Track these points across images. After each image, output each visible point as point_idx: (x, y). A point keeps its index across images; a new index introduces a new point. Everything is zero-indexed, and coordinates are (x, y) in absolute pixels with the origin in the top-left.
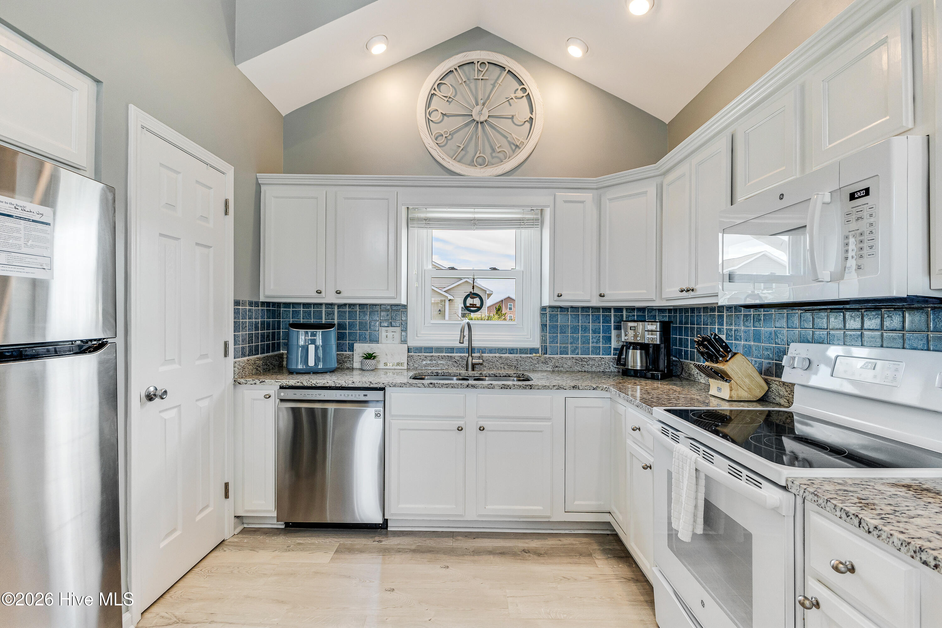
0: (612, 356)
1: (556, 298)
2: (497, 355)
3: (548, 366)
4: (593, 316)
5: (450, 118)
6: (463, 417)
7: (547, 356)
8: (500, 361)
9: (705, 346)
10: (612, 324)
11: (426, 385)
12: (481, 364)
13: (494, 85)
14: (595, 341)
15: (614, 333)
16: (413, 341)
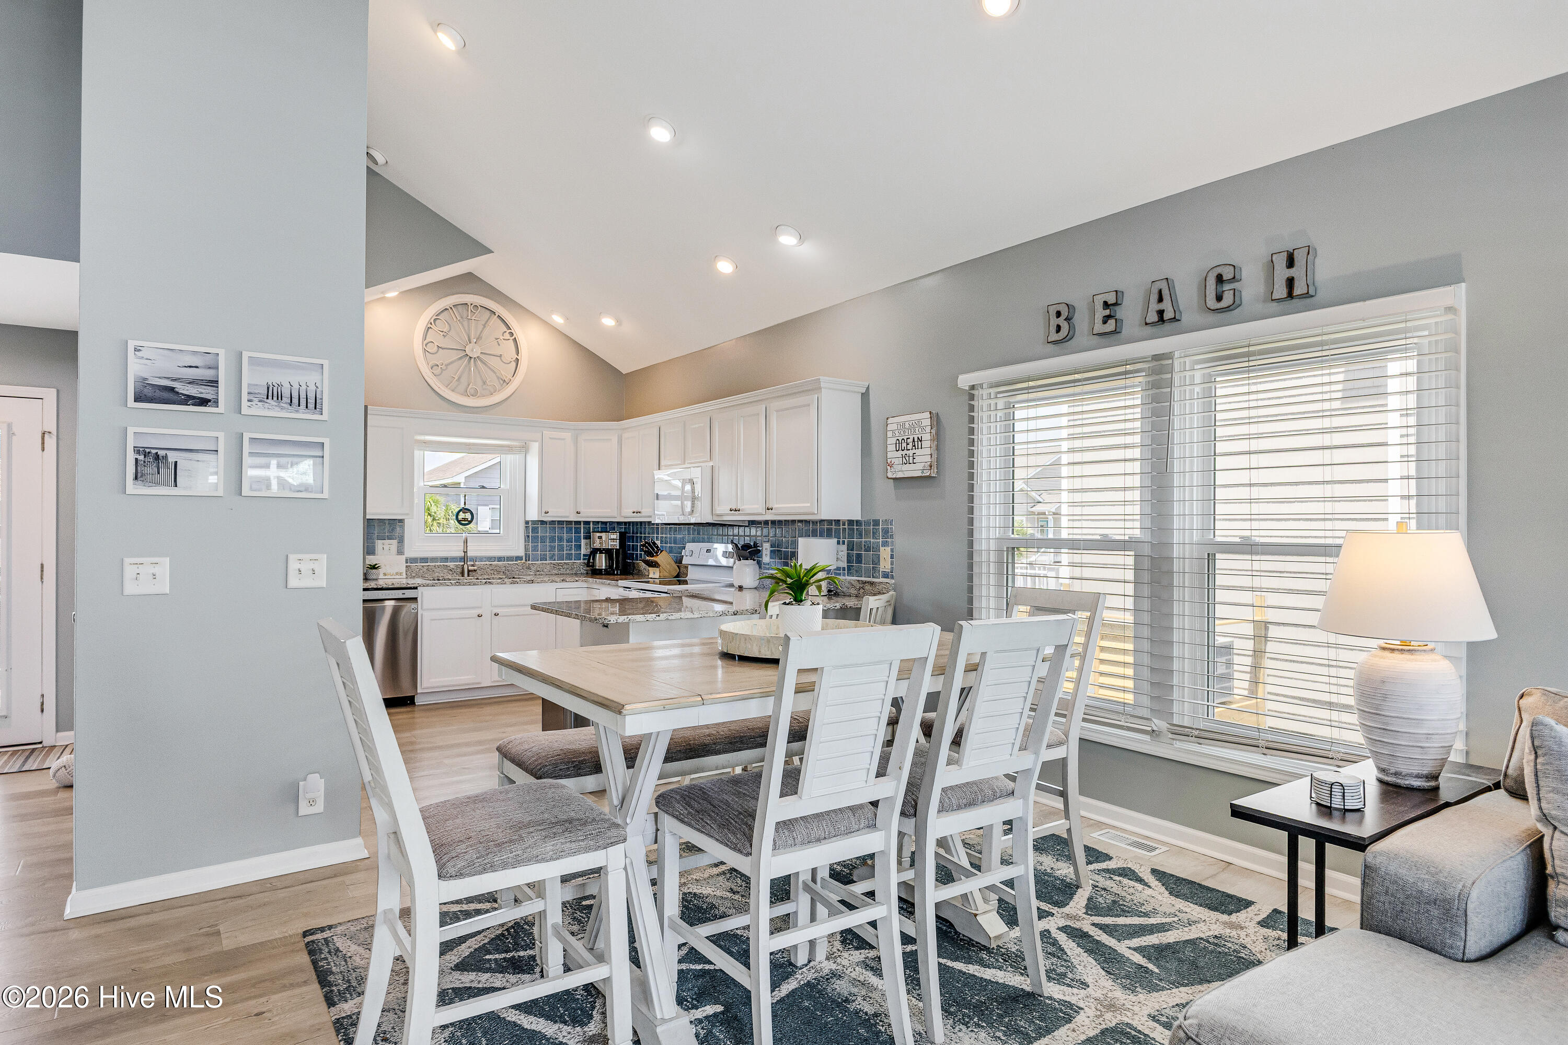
0: (582, 561)
1: (543, 514)
2: (487, 563)
3: (530, 569)
4: (566, 528)
5: (445, 350)
6: (481, 608)
7: (530, 562)
8: (491, 568)
9: (647, 547)
10: (582, 534)
12: (475, 571)
13: (484, 326)
14: (569, 548)
15: (583, 542)
16: (410, 553)
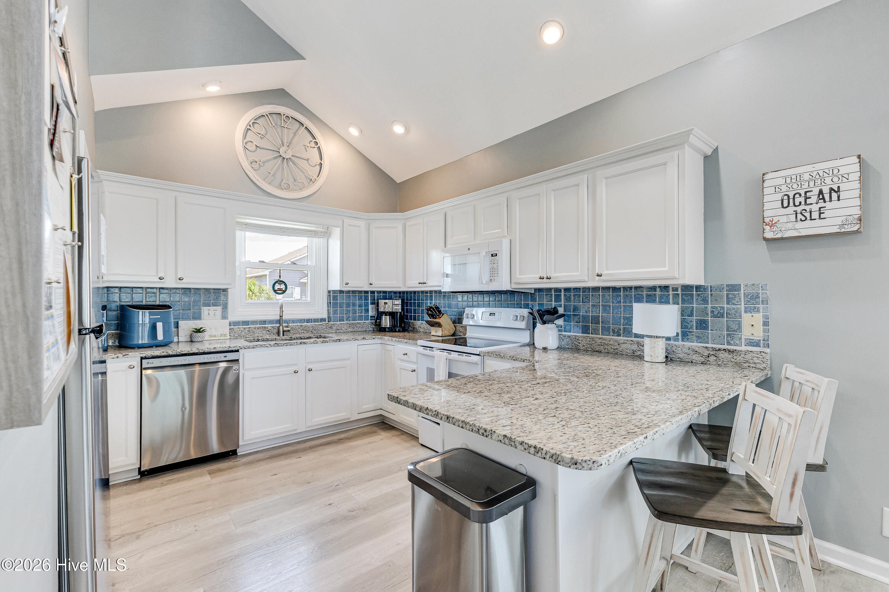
0: (369, 321)
1: (344, 285)
2: (298, 324)
3: (332, 329)
4: (358, 296)
5: (262, 150)
6: (296, 364)
7: (332, 323)
8: (301, 328)
9: (431, 311)
10: (369, 301)
11: (272, 345)
12: (289, 331)
13: (295, 134)
14: (360, 312)
15: (370, 307)
16: (233, 317)
